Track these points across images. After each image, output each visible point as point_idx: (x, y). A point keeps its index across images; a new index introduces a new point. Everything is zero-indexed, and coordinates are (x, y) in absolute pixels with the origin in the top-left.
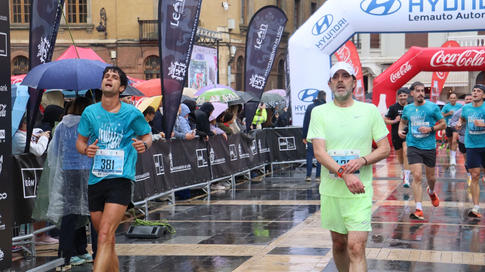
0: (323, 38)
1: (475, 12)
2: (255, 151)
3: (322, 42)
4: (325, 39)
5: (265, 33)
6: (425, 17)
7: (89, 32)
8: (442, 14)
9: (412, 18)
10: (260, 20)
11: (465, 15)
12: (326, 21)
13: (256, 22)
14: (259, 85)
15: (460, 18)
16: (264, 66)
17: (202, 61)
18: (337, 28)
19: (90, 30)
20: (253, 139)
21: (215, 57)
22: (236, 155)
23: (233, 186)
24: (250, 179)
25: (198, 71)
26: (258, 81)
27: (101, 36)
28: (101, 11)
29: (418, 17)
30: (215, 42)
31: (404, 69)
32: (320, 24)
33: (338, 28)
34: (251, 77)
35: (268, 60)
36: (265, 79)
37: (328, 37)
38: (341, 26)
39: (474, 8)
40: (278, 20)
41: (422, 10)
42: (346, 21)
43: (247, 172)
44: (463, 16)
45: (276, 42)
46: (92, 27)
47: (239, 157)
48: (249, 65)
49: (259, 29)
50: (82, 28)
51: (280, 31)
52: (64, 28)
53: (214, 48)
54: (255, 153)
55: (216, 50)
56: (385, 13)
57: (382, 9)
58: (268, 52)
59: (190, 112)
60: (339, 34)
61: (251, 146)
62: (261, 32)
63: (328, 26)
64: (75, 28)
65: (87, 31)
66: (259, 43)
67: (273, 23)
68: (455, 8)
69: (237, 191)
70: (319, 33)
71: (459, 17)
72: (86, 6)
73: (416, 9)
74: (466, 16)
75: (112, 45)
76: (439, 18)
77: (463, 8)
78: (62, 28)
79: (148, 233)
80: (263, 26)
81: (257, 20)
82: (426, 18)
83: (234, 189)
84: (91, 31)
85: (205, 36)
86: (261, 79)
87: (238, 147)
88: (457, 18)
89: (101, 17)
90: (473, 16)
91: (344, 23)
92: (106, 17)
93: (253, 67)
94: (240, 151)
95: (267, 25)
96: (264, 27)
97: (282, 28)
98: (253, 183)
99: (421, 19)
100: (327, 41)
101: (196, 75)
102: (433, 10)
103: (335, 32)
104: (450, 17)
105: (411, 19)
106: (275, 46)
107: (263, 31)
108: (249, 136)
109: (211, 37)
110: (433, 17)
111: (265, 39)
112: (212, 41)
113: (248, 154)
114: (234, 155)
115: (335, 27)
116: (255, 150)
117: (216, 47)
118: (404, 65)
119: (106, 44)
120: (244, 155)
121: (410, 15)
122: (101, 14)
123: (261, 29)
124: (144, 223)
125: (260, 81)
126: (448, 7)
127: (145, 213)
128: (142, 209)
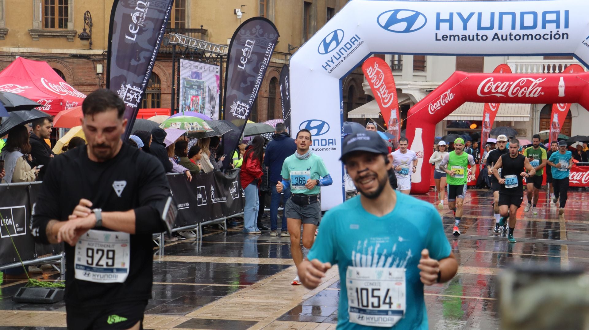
0: (332, 58)
1: (514, 33)
2: (236, 195)
3: (330, 63)
4: (334, 60)
5: (251, 51)
6: (454, 37)
7: (69, 40)
8: (476, 34)
9: (440, 37)
10: (245, 34)
11: (502, 36)
12: (335, 38)
13: (241, 37)
14: (242, 114)
15: (497, 40)
16: (248, 91)
17: (198, 80)
18: (348, 46)
19: (72, 37)
20: (234, 180)
21: (217, 76)
22: (205, 199)
23: (198, 238)
24: (226, 228)
25: (194, 92)
26: (241, 109)
27: (84, 45)
28: (85, 14)
29: (447, 37)
30: (217, 58)
31: (445, 99)
32: (328, 41)
33: (350, 46)
34: (232, 104)
35: (253, 83)
36: (249, 107)
37: (338, 57)
38: (354, 44)
39: (513, 27)
40: (267, 36)
41: (451, 28)
42: (360, 39)
43: (223, 220)
44: (500, 37)
45: (264, 62)
46: (73, 35)
47: (209, 201)
48: (230, 88)
49: (244, 45)
50: (62, 34)
51: (269, 49)
52: (39, 34)
53: (216, 65)
54: (235, 196)
55: (219, 67)
56: (407, 30)
57: (403, 26)
58: (253, 74)
59: (143, 145)
60: (351, 53)
61: (231, 189)
62: (246, 49)
63: (338, 44)
64: (52, 34)
65: (68, 39)
66: (243, 62)
67: (261, 38)
68: (491, 28)
69: (204, 245)
70: (326, 52)
71: (496, 38)
72: (67, 8)
73: (444, 26)
74: (504, 38)
75: (98, 57)
76: (471, 38)
77: (500, 28)
78: (37, 34)
79: (41, 297)
80: (248, 42)
81: (242, 34)
82: (457, 38)
83: (199, 240)
84: (73, 39)
85: (204, 50)
86: (244, 107)
87: (210, 188)
88: (493, 40)
89: (85, 22)
90: (513, 37)
91: (358, 41)
92: (91, 22)
93: (234, 92)
94: (212, 194)
95: (254, 41)
96: (249, 44)
97: (272, 46)
98: (229, 234)
99: (450, 40)
100: (336, 62)
101: (190, 97)
102: (465, 28)
103: (346, 51)
104: (485, 38)
105: (438, 39)
106: (262, 67)
107: (249, 48)
108: (227, 177)
109: (212, 52)
110: (464, 37)
111: (250, 57)
112: (214, 55)
113: (225, 199)
114: (203, 199)
115: (346, 46)
116: (236, 193)
117: (219, 64)
118: (446, 93)
119: (90, 55)
120: (218, 199)
121: (436, 34)
122: (85, 18)
123: (246, 45)
124: (40, 284)
125: (243, 109)
126: (483, 25)
127: (61, 271)
128: (56, 264)
